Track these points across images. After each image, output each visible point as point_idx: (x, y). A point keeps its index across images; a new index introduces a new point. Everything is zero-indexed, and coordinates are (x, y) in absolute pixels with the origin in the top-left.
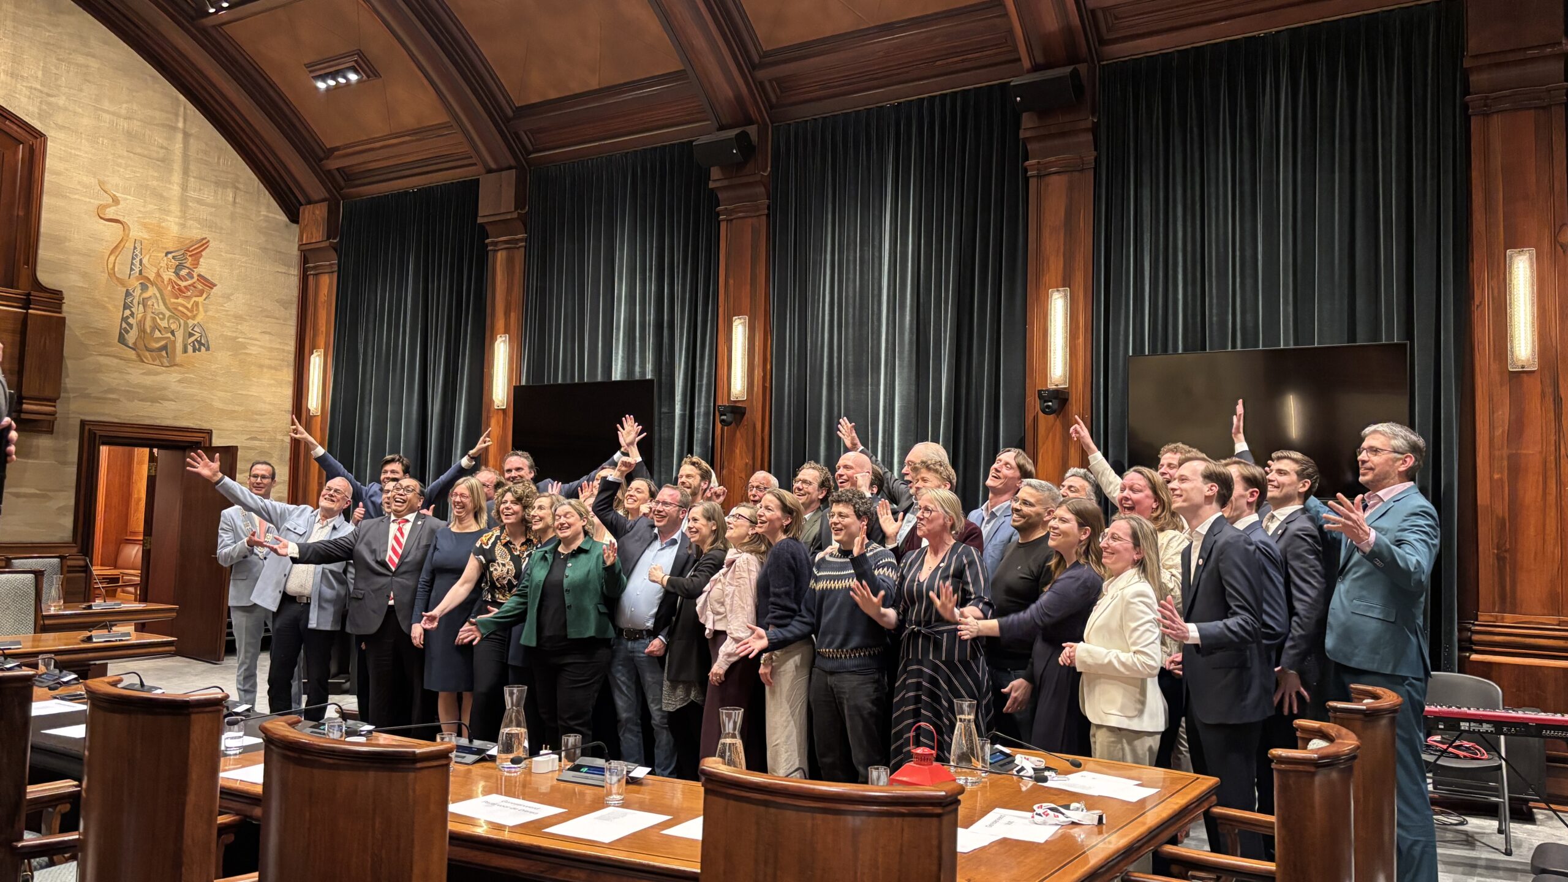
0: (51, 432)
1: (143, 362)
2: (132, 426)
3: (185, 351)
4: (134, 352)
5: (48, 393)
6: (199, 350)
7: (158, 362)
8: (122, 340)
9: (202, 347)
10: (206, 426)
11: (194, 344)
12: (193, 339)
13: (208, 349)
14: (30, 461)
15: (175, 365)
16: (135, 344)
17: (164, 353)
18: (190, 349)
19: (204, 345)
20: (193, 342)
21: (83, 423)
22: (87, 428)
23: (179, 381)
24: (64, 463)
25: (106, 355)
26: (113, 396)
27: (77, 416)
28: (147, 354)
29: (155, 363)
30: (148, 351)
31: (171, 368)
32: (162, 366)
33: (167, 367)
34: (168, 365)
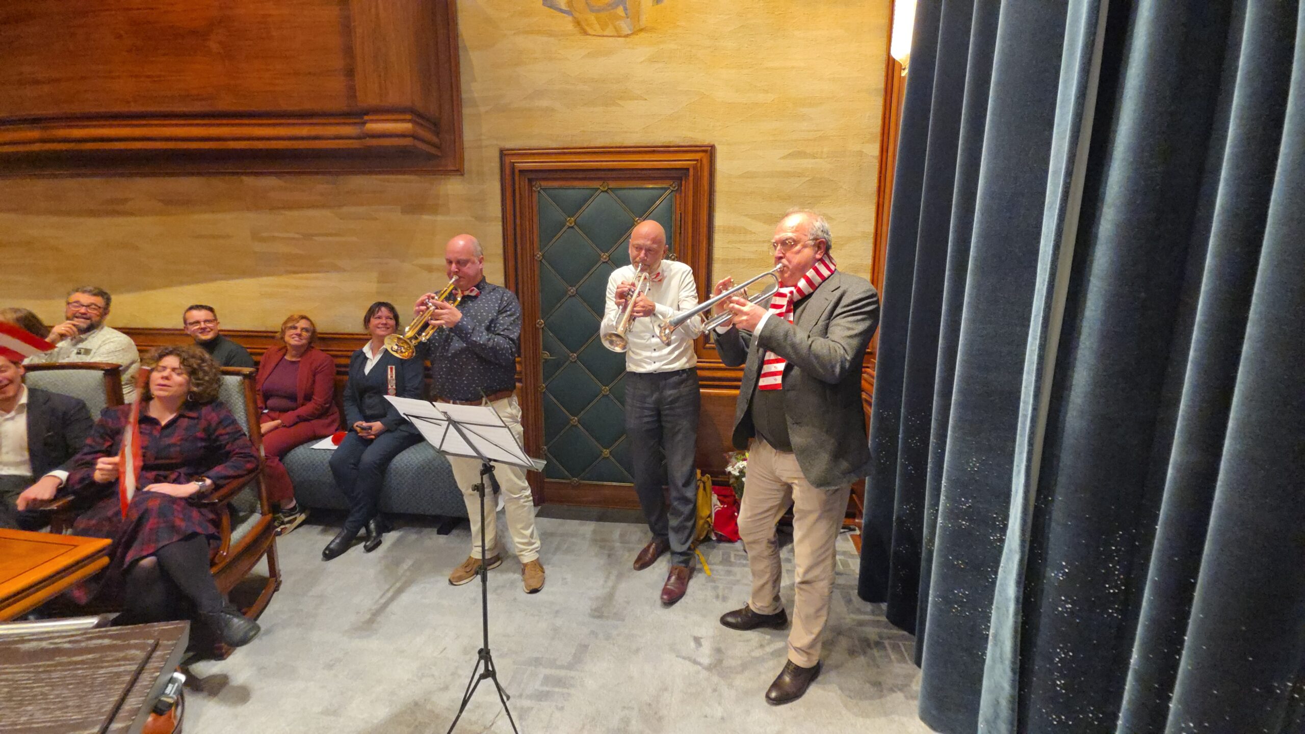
1: (585, 33)
4: (570, 18)
7: (609, 31)
10: (701, 138)
14: (440, 218)
15: (641, 30)
16: (570, 2)
17: (620, 11)
21: (503, 153)
22: (508, 160)
23: (652, 60)
24: (480, 219)
25: (527, 32)
26: (544, 103)
27: (495, 142)
28: (592, 17)
29: (605, 33)
30: (592, 11)
31: (636, 38)
32: (619, 36)
33: (627, 36)
34: (629, 32)
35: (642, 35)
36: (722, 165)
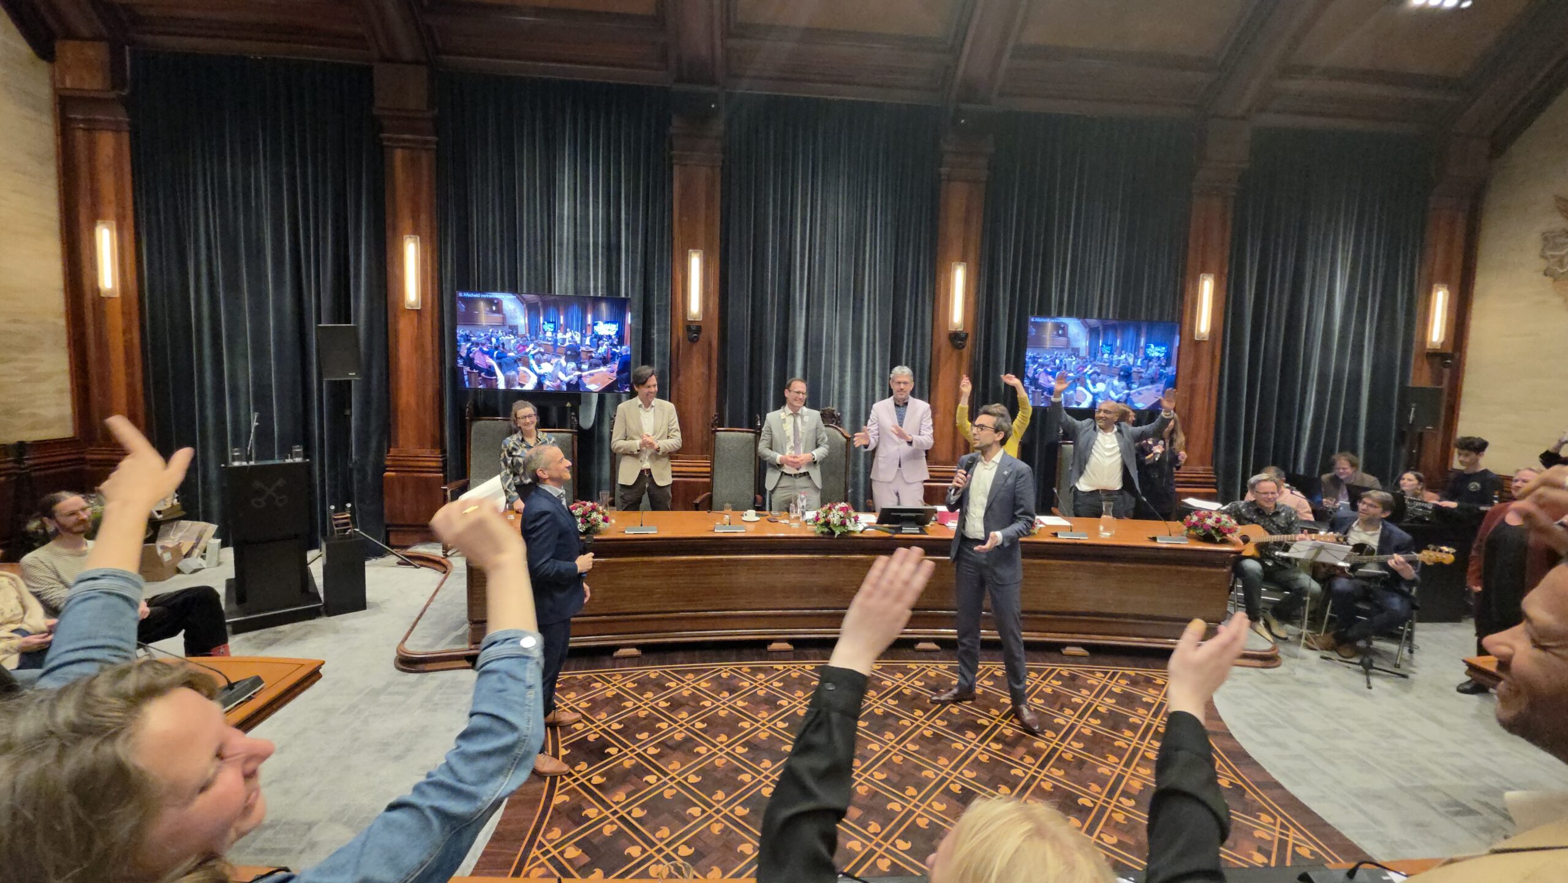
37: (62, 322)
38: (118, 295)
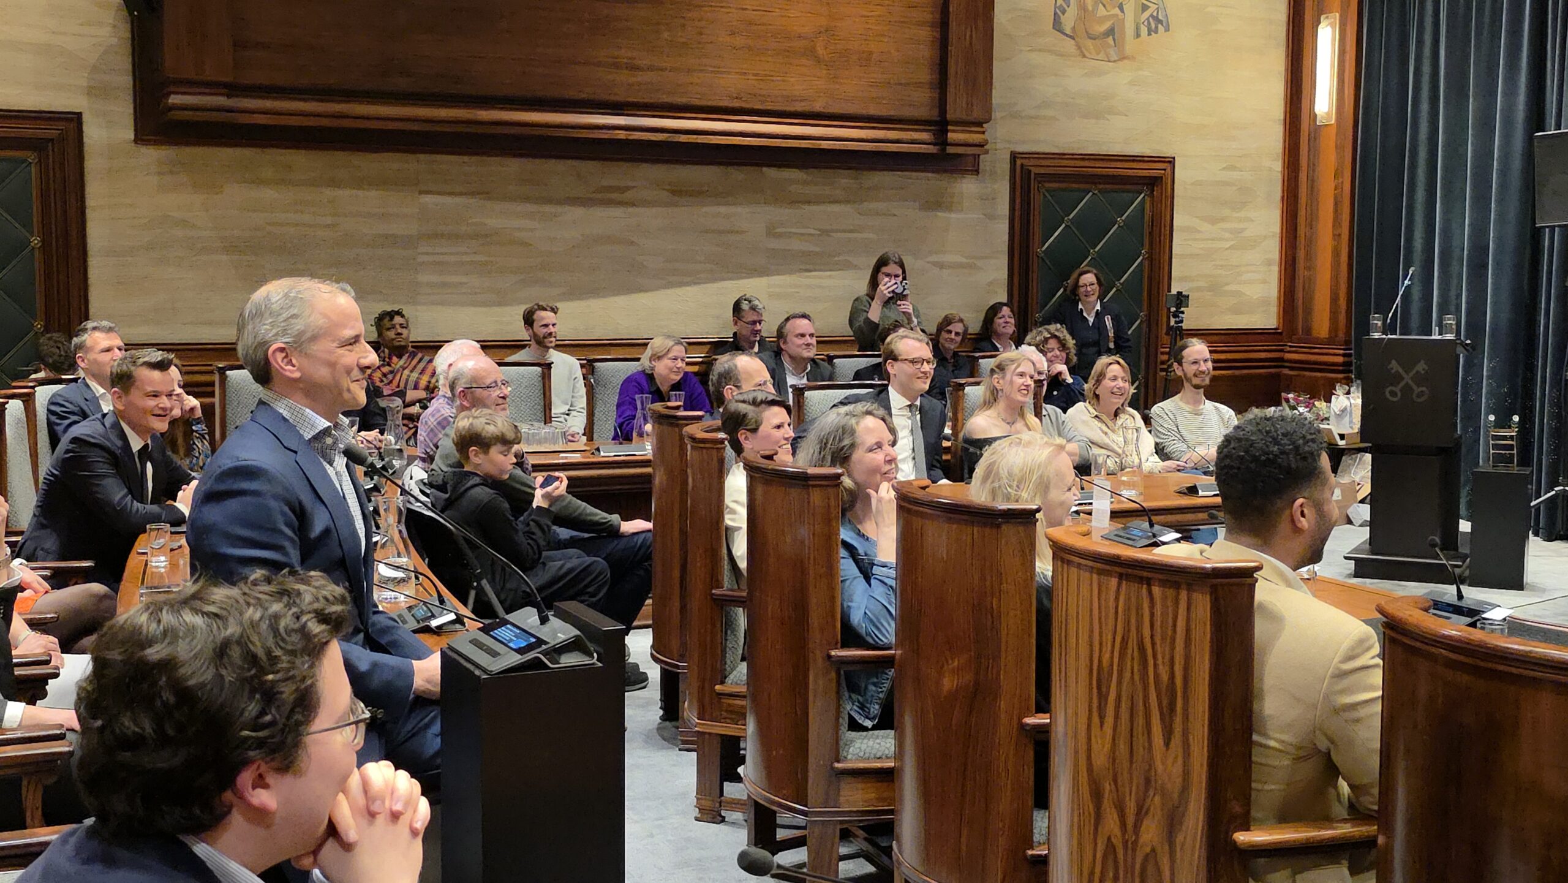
0: (977, 172)
1: (1084, 56)
2: (1073, 157)
3: (1138, 35)
4: (1073, 42)
5: (977, 114)
6: (1156, 32)
7: (1102, 56)
8: (1057, 25)
9: (1160, 26)
10: (1167, 152)
11: (1149, 23)
12: (1147, 14)
13: (1167, 29)
14: (953, 215)
15: (1124, 58)
16: (1073, 29)
17: (1110, 40)
18: (1144, 30)
19: (1161, 22)
20: (1148, 19)
21: (1014, 156)
22: (1019, 162)
23: (1131, 83)
24: (991, 217)
25: (1040, 50)
26: (1049, 113)
27: (1008, 146)
28: (1089, 43)
29: (1099, 57)
30: (1091, 38)
31: (1120, 63)
32: (1109, 61)
33: (1114, 61)
34: (1116, 59)
35: (1126, 61)
36: (1181, 174)
37: (1277, 166)
38: (1333, 122)
